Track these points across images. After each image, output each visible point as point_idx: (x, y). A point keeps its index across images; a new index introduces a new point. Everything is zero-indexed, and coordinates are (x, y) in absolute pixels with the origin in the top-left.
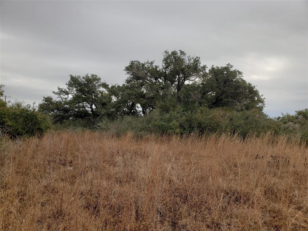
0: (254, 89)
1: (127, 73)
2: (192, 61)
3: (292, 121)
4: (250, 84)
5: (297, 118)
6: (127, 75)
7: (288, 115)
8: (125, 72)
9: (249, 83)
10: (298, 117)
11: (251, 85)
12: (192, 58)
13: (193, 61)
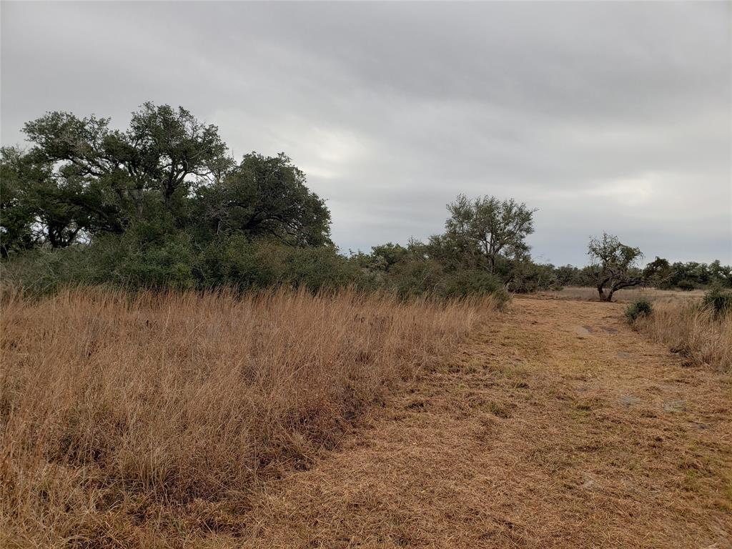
0: (323, 206)
1: (29, 138)
2: (201, 132)
3: (367, 267)
4: (315, 196)
5: (374, 260)
6: (29, 142)
7: (361, 255)
8: (26, 136)
9: (314, 194)
10: (375, 257)
11: (317, 197)
12: (202, 126)
13: (204, 133)
